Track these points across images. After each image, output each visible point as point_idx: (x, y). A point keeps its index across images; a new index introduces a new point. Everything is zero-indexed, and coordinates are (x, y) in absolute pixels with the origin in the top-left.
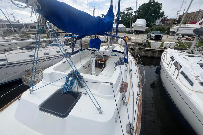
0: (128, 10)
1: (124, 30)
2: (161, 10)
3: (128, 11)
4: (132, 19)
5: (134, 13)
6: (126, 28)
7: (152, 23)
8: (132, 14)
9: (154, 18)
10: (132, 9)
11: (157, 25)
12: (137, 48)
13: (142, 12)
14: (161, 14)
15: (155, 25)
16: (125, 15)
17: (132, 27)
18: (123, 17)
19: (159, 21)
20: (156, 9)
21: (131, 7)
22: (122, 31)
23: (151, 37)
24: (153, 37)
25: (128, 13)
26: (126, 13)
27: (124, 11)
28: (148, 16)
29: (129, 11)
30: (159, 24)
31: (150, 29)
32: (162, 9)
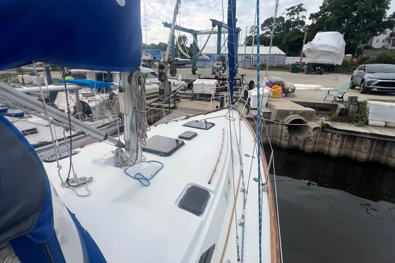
0: (293, 11)
1: (280, 63)
2: (388, 8)
3: (292, 14)
4: (304, 33)
5: (310, 19)
6: (287, 58)
7: (362, 43)
8: (303, 23)
9: (367, 30)
10: (302, 10)
11: (378, 49)
12: (312, 125)
13: (333, 16)
14: (389, 21)
15: (370, 48)
16: (284, 25)
17: (302, 54)
18: (280, 30)
19: (382, 37)
20: (372, 6)
21: (302, 4)
22: (275, 65)
23: (366, 86)
24: (373, 83)
25: (292, 20)
26: (286, 20)
27: (283, 16)
28: (349, 25)
29: (294, 14)
30: (383, 47)
31: (355, 60)
32: (389, 6)
